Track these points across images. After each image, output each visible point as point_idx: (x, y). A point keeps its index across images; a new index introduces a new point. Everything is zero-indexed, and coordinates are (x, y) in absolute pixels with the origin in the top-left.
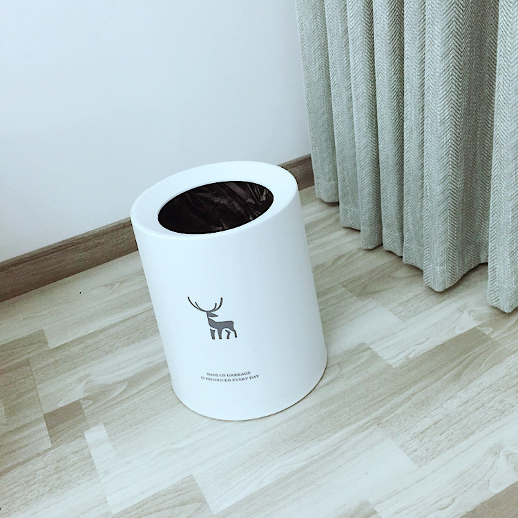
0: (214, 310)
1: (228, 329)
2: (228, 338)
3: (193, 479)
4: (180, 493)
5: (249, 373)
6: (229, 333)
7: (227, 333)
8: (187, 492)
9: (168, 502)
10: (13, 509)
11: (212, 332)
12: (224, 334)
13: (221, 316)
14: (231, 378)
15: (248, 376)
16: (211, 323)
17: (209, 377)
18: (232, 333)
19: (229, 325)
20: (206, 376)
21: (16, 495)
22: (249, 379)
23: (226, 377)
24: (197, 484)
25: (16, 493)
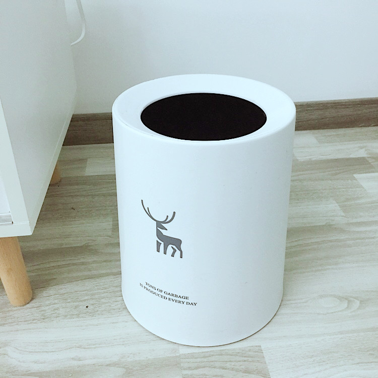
0: (164, 222)
1: (174, 247)
2: (173, 256)
3: (261, 351)
4: (246, 359)
5: (187, 298)
6: (175, 251)
7: (173, 250)
8: (253, 361)
9: (233, 364)
10: (98, 311)
11: (158, 245)
12: (170, 250)
13: (170, 231)
14: (168, 296)
15: (186, 301)
16: (159, 234)
17: (147, 286)
18: (178, 252)
19: (177, 243)
20: (144, 285)
21: (103, 300)
22: (185, 303)
23: (163, 294)
24: (264, 357)
25: (103, 298)
